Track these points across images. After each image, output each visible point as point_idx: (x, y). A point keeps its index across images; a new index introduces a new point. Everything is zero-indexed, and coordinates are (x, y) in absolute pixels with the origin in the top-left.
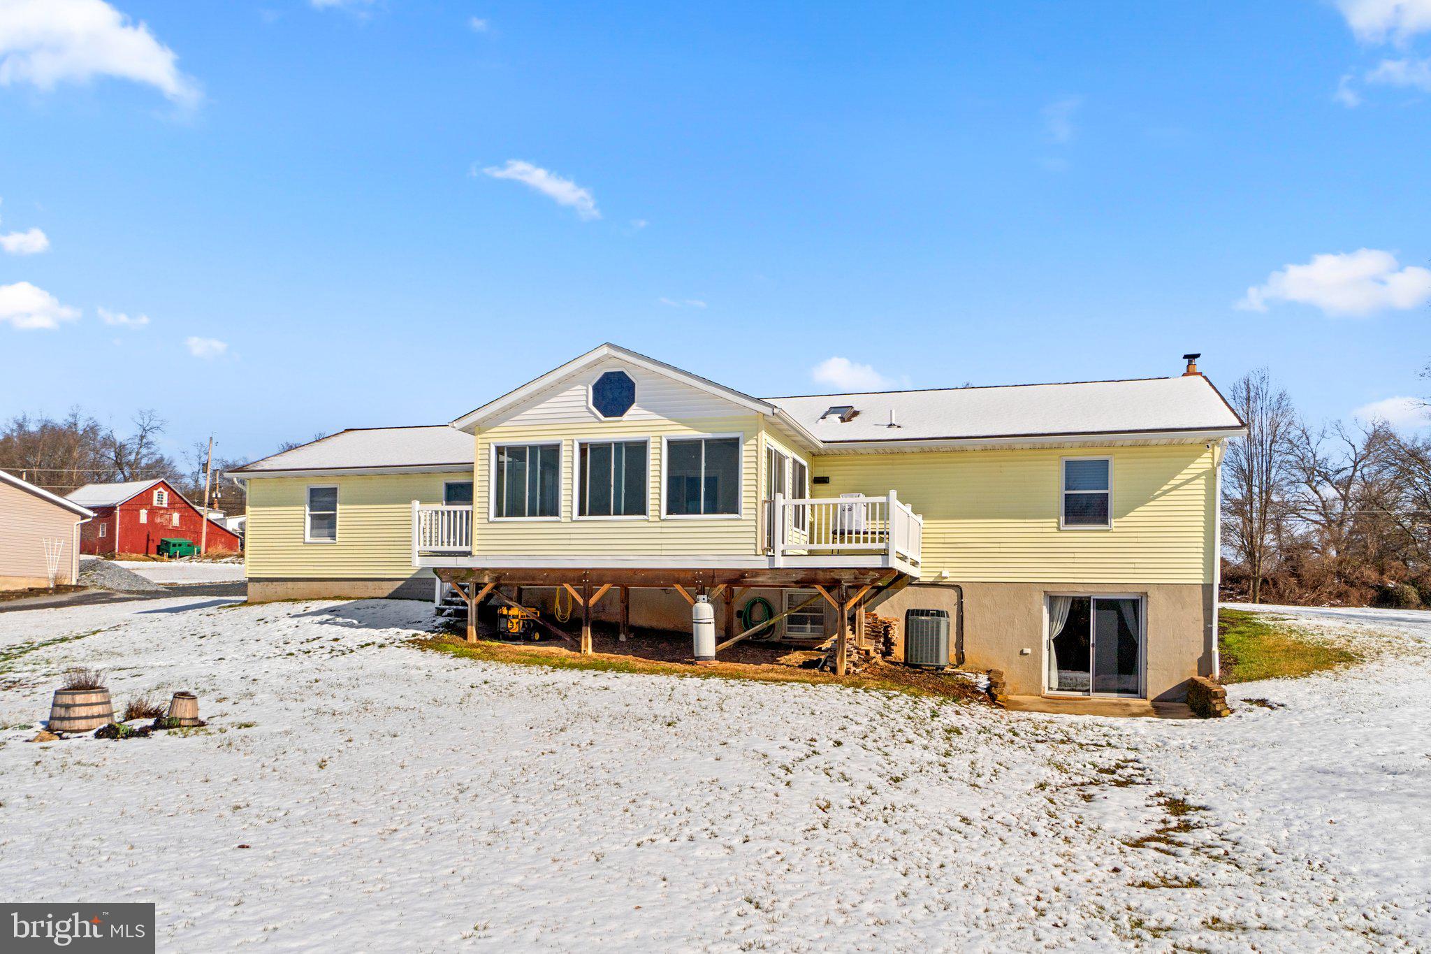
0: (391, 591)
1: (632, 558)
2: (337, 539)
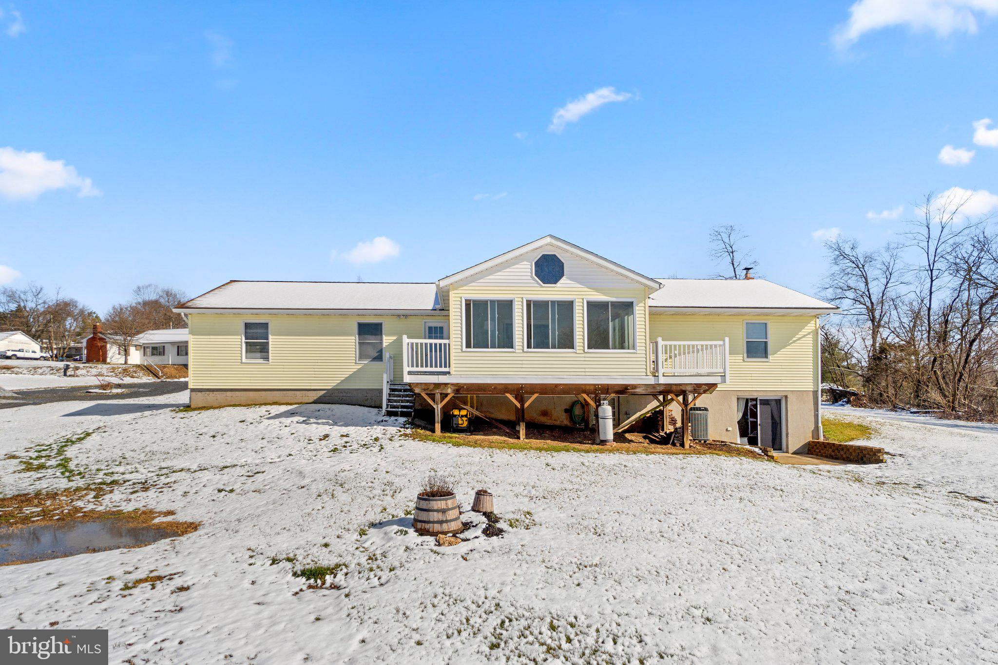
0: (315, 398)
1: (565, 377)
2: (270, 361)
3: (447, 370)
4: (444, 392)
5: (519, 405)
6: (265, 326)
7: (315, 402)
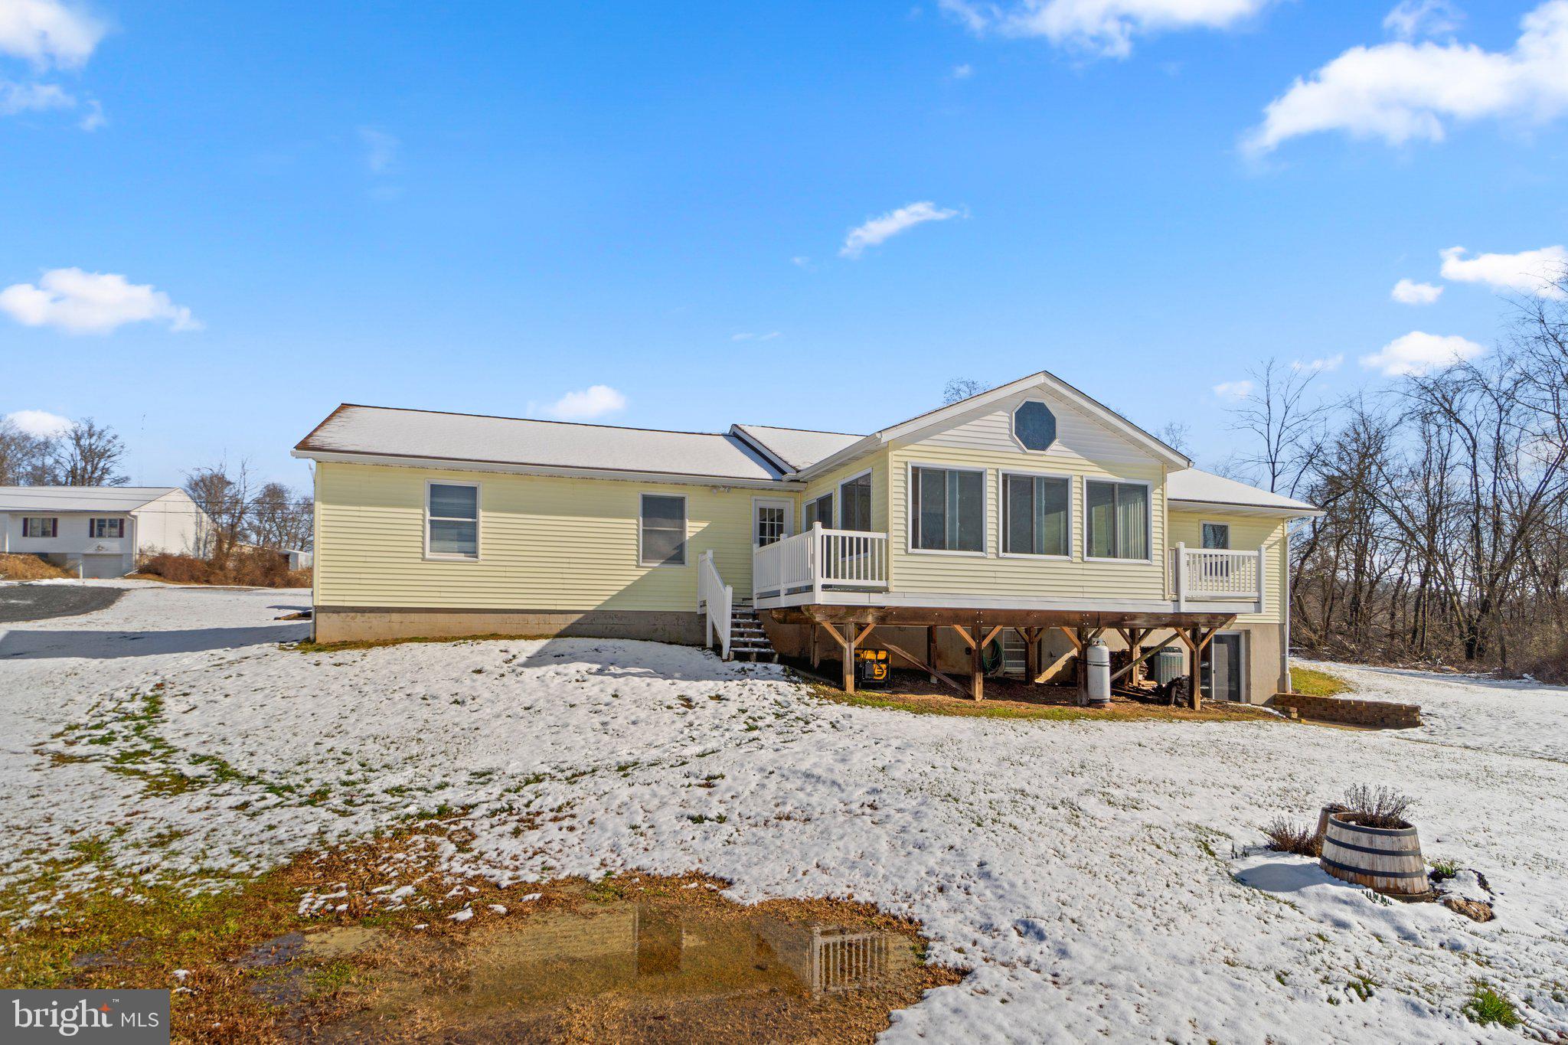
0: (563, 627)
2: (481, 557)
3: (883, 583)
4: (862, 621)
5: (973, 644)
6: (472, 492)
7: (562, 635)
